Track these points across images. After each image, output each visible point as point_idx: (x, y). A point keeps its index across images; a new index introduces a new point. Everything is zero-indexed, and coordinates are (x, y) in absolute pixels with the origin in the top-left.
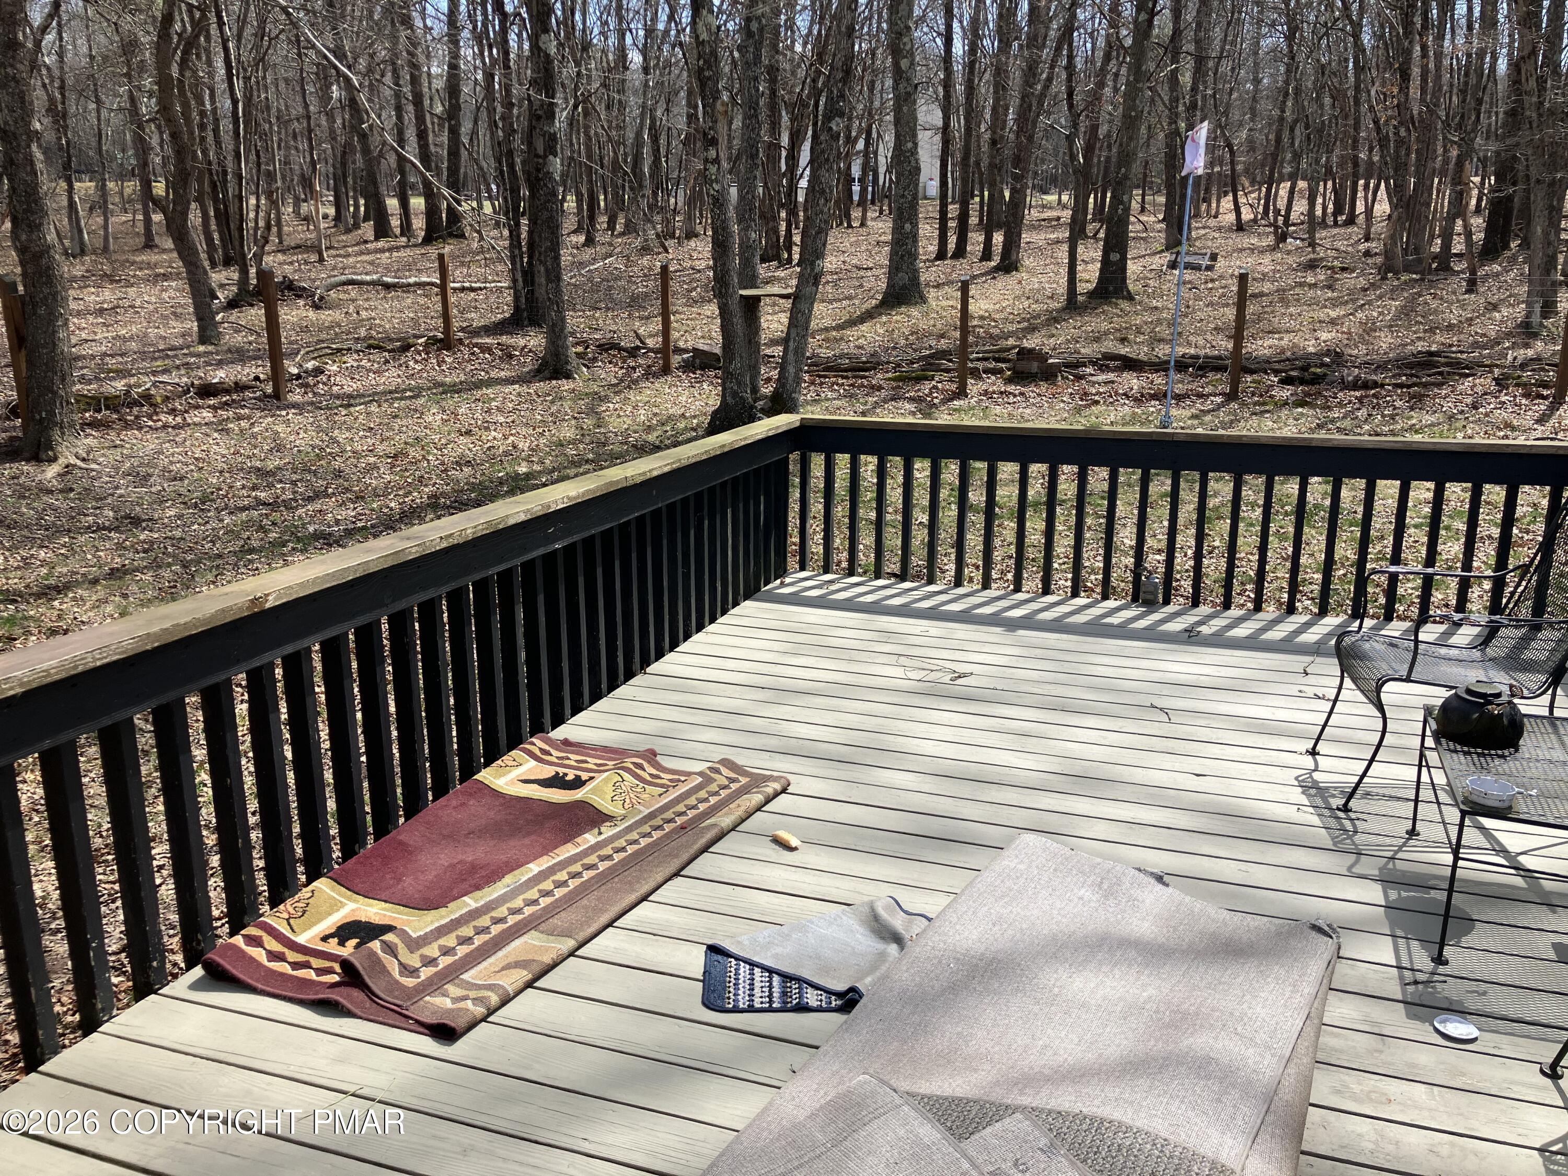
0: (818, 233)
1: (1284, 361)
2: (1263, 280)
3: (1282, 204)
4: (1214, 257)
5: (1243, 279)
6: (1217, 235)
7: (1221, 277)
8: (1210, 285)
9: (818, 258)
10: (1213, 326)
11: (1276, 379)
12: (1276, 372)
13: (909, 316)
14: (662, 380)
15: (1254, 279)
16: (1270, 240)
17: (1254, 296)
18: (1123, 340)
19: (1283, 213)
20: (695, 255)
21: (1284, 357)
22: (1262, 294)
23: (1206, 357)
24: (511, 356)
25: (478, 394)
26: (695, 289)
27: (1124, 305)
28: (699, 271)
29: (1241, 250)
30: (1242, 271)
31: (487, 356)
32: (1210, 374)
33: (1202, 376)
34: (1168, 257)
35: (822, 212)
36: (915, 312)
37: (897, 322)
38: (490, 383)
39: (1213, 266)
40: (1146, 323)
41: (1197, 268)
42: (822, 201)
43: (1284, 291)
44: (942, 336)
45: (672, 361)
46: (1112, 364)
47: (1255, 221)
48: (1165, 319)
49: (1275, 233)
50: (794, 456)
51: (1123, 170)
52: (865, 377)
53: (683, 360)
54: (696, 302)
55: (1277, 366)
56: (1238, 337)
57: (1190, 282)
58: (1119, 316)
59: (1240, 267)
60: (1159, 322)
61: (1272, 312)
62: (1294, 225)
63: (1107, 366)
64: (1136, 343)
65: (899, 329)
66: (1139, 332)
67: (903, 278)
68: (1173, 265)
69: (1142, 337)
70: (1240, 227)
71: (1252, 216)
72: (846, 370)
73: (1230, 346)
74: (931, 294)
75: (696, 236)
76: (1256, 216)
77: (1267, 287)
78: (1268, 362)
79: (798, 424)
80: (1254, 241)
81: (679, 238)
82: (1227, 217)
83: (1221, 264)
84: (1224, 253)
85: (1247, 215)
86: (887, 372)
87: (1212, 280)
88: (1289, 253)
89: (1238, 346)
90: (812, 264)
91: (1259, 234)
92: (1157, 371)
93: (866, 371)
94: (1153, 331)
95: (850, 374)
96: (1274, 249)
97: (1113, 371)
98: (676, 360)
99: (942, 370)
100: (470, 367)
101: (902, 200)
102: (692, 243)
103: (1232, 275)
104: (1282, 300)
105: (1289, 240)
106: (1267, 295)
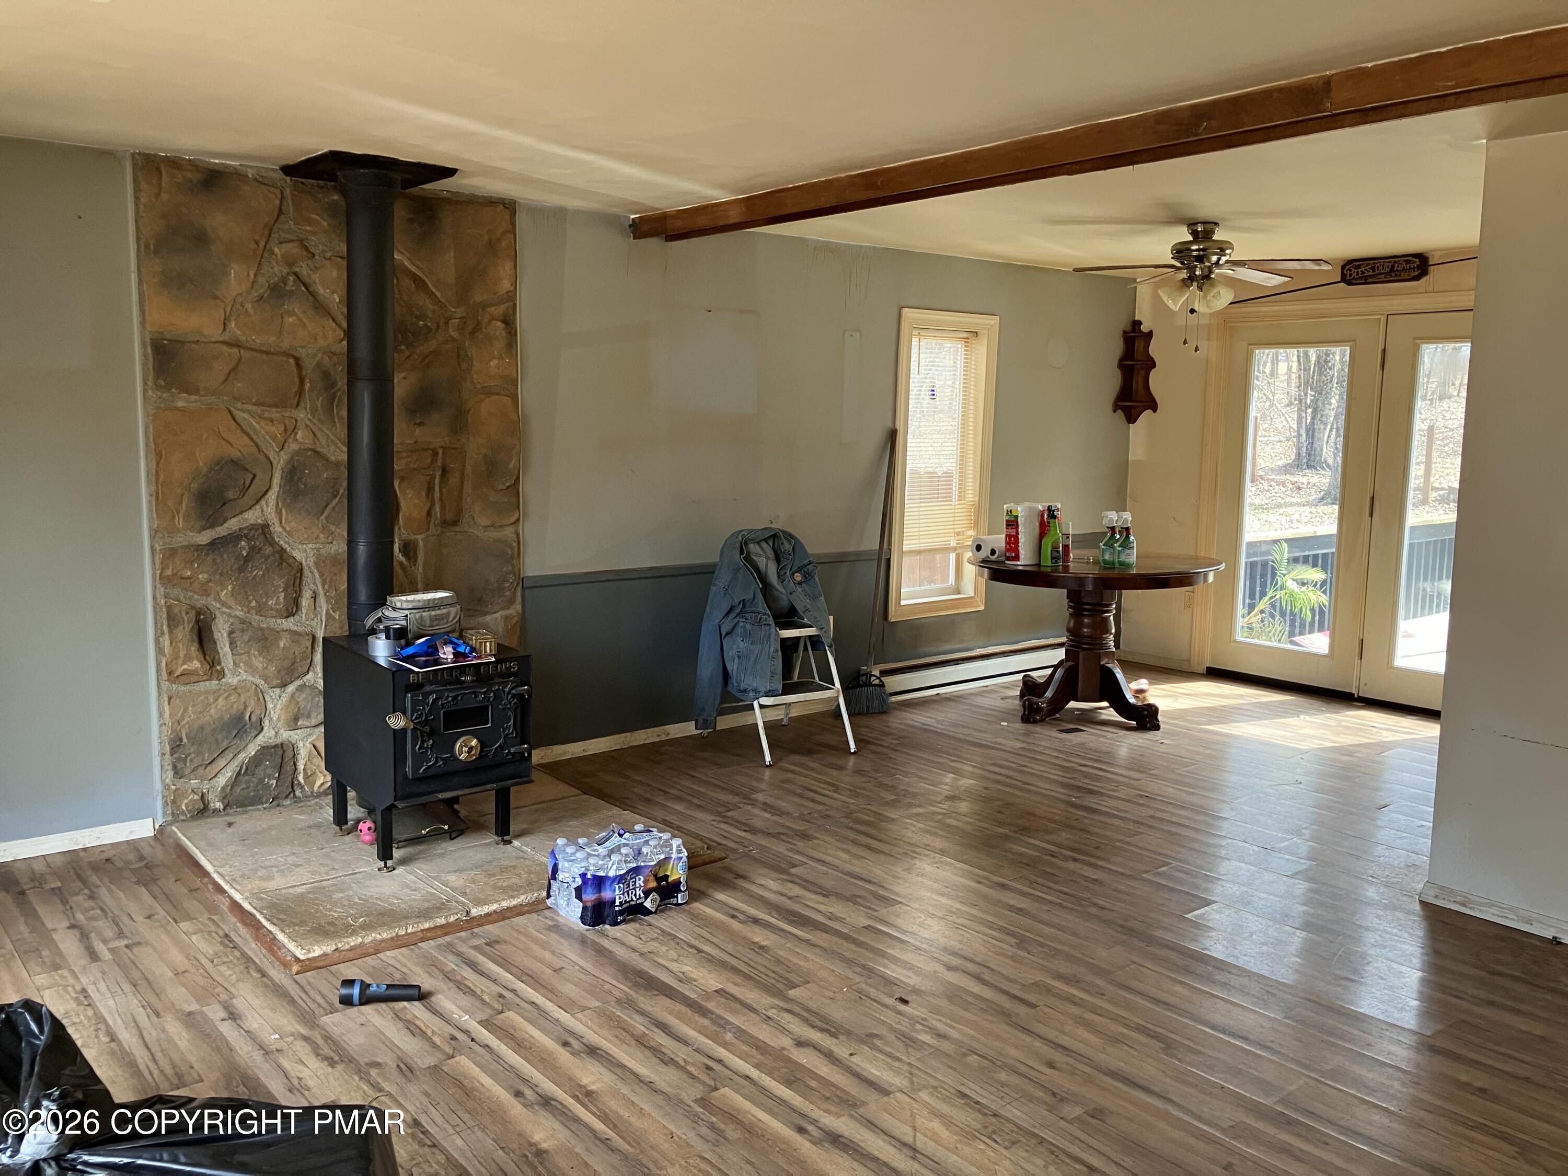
14: (1421, 508)
20: (1448, 415)
24: (1299, 488)
25: (1281, 511)
26: (1447, 444)
28: (1452, 430)
31: (1281, 487)
38: (1286, 505)
45: (1430, 496)
53: (1439, 495)
54: (1449, 455)
75: (1449, 397)
81: (1431, 400)
98: (1434, 495)
100: (1268, 495)
102: (1445, 404)
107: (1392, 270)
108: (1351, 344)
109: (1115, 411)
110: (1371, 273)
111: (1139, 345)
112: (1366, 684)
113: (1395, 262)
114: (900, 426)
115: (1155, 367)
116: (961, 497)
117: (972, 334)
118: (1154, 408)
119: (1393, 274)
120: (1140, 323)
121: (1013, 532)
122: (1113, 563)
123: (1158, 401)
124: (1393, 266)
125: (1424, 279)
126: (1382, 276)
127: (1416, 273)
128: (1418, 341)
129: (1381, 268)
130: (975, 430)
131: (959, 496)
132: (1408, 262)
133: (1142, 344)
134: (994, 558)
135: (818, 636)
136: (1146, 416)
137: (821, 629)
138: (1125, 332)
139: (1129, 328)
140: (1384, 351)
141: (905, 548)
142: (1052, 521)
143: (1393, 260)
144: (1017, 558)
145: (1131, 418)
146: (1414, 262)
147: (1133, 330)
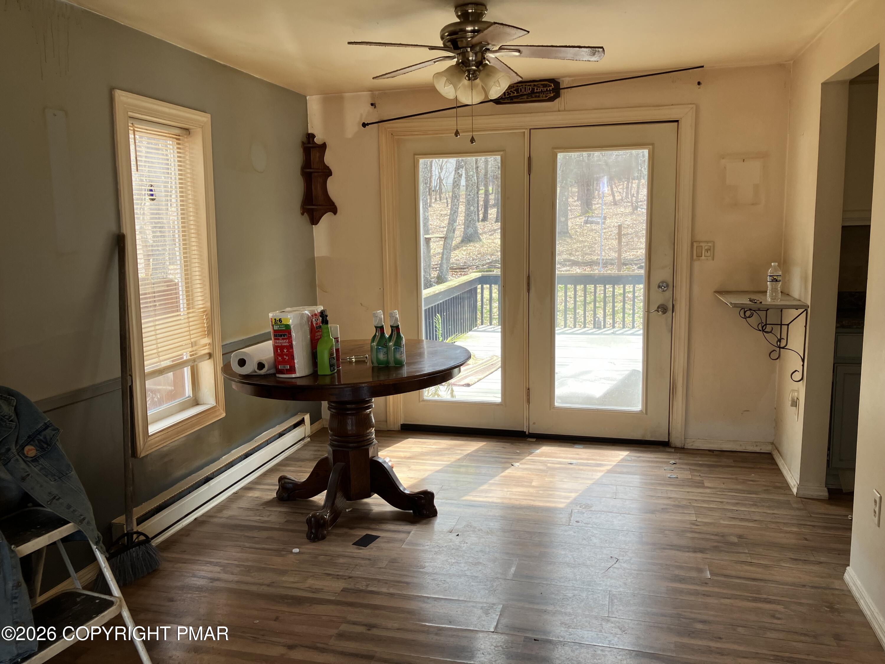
0: (454, 213)
1: (639, 260)
2: (628, 228)
3: (634, 191)
4: (605, 218)
5: (620, 227)
6: (604, 208)
7: (609, 227)
8: (604, 231)
9: (454, 222)
10: (608, 247)
11: (636, 267)
12: (636, 264)
13: (475, 247)
15: (624, 228)
16: (629, 210)
17: (624, 234)
18: (570, 254)
19: (635, 195)
21: (638, 258)
22: (628, 234)
23: (606, 259)
27: (568, 240)
29: (616, 215)
30: (619, 224)
32: (609, 266)
33: (605, 267)
34: (584, 219)
35: (456, 205)
36: (477, 245)
37: (470, 249)
39: (605, 222)
40: (579, 247)
41: (598, 223)
42: (456, 201)
43: (638, 232)
44: (492, 255)
46: (568, 263)
47: (622, 200)
48: (587, 245)
49: (632, 205)
50: (479, 286)
51: (564, 182)
52: (463, 272)
55: (636, 262)
56: (619, 252)
57: (595, 230)
58: (566, 245)
59: (617, 223)
60: (585, 246)
61: (633, 241)
62: (641, 202)
63: (566, 264)
64: (576, 255)
65: (472, 252)
66: (576, 251)
67: (470, 230)
68: (586, 222)
69: (578, 253)
70: (615, 203)
71: (620, 197)
72: (456, 269)
73: (616, 255)
74: (483, 237)
76: (622, 197)
77: (630, 231)
78: (632, 260)
79: (481, 275)
80: (622, 210)
82: (608, 198)
83: (608, 221)
84: (609, 216)
85: (618, 198)
86: (473, 269)
87: (605, 229)
88: (639, 215)
89: (620, 255)
90: (452, 224)
91: (624, 207)
92: (587, 266)
93: (464, 269)
94: (582, 250)
95: (457, 270)
96: (632, 214)
97: (568, 266)
99: (497, 268)
101: (469, 197)
103: (614, 226)
104: (636, 236)
105: (639, 209)
106: (630, 234)
107: (533, 92)
108: (502, 153)
109: (303, 214)
110: (515, 94)
111: (315, 155)
112: (534, 423)
113: (535, 85)
114: (126, 230)
115: (331, 175)
116: (190, 305)
117: (184, 132)
118: (334, 210)
119: (533, 96)
120: (312, 136)
121: (285, 343)
122: (388, 362)
123: (337, 204)
124: (533, 89)
125: (557, 100)
126: (525, 97)
127: (552, 95)
128: (555, 150)
129: (523, 90)
130: (198, 234)
131: (188, 305)
132: (545, 86)
133: (318, 155)
134: (263, 372)
135: (79, 532)
136: (326, 219)
137: (81, 521)
138: (303, 143)
139: (305, 140)
140: (530, 158)
141: (147, 369)
142: (324, 326)
143: (532, 84)
144: (292, 370)
145: (314, 221)
146: (551, 86)
147: (309, 143)
